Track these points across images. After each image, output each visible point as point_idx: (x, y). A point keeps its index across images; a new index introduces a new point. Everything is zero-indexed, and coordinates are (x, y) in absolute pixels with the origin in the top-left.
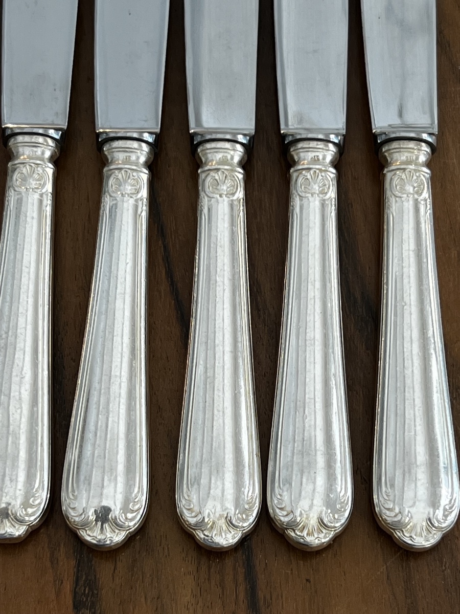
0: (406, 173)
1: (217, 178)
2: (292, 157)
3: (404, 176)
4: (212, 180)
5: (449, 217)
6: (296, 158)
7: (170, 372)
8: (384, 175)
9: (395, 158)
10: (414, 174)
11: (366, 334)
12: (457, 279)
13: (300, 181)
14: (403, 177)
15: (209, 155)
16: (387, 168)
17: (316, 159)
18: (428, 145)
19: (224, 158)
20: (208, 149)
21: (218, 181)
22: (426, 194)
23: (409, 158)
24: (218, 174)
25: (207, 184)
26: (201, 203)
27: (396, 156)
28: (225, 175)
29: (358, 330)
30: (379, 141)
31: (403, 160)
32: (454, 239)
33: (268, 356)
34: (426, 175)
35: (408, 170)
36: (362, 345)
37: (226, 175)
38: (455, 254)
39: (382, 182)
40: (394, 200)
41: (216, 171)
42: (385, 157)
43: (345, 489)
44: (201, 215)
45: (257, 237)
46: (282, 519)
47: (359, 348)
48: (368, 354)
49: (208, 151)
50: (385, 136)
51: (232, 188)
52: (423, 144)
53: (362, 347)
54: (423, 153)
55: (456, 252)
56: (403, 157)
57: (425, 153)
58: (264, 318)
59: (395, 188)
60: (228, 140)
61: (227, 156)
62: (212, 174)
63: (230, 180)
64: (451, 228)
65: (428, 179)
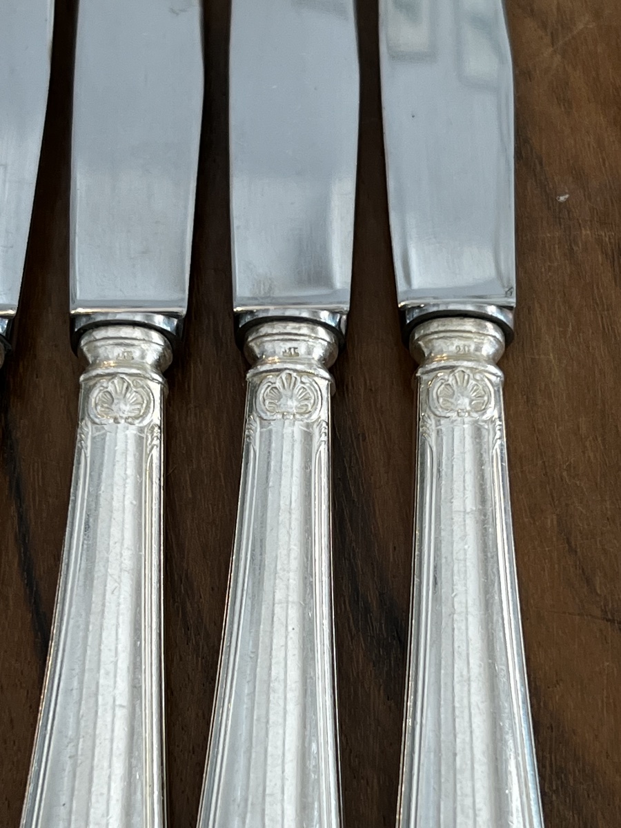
0: (457, 375)
1: (110, 388)
3: (451, 380)
4: (101, 394)
5: (541, 455)
6: (257, 351)
7: (15, 748)
8: (418, 380)
9: (437, 350)
10: (471, 375)
11: (385, 669)
12: (556, 566)
13: (262, 391)
14: (450, 382)
15: (101, 351)
16: (422, 367)
17: (293, 353)
18: (496, 326)
19: (126, 354)
20: (97, 340)
21: (114, 395)
22: (494, 411)
23: (462, 348)
24: (113, 383)
25: (93, 400)
26: (80, 434)
27: (439, 344)
28: (125, 385)
29: (371, 664)
30: (408, 321)
31: (452, 352)
32: (551, 494)
33: (200, 714)
34: (493, 378)
35: (460, 369)
36: (379, 691)
37: (129, 384)
38: (552, 521)
39: (415, 392)
40: (433, 422)
41: (110, 377)
42: (419, 349)
44: (80, 454)
45: (190, 496)
47: (372, 697)
48: (390, 707)
49: (99, 344)
50: (421, 311)
51: (139, 406)
52: (489, 325)
53: (379, 694)
54: (489, 341)
55: (555, 517)
56: (453, 346)
57: (492, 339)
58: (198, 644)
59: (436, 401)
60: (135, 324)
61: (131, 352)
62: (104, 382)
63: (134, 394)
64: (546, 474)
65: (497, 385)
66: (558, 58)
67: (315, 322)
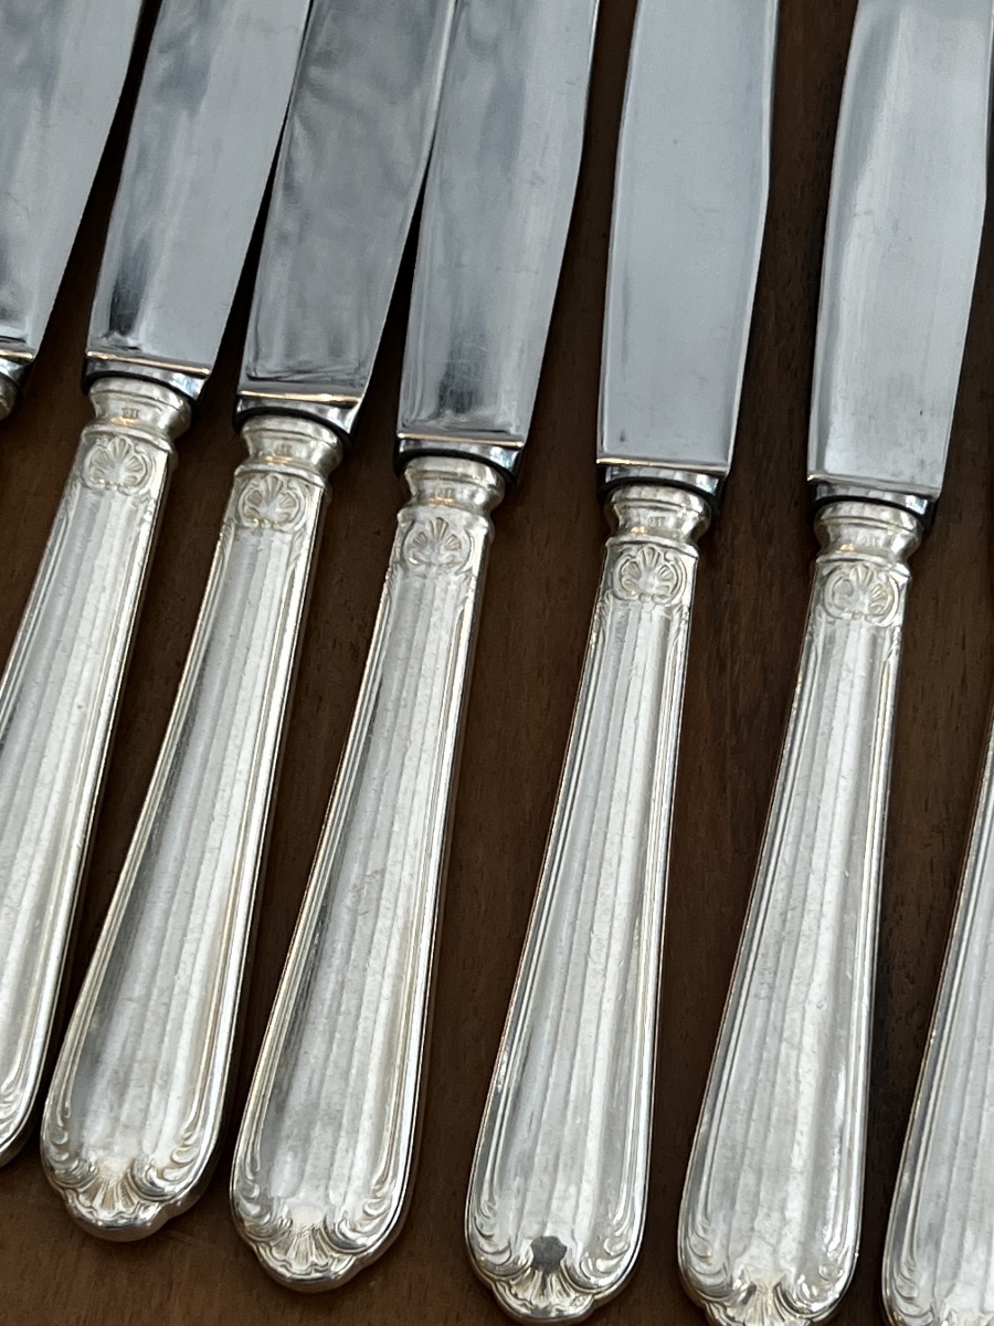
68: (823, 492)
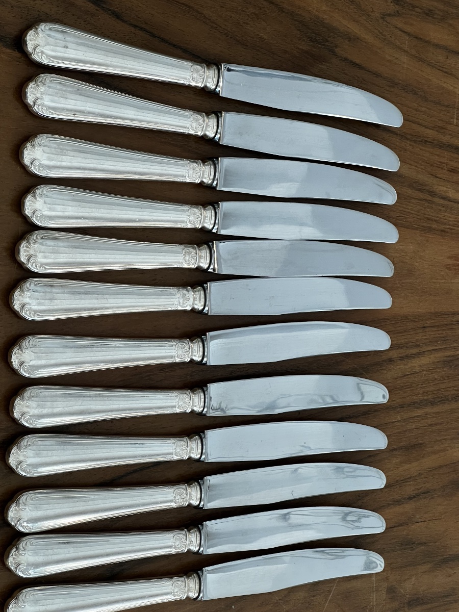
2: (192, 529)
43: (33, 573)
46: (21, 544)
66: (275, 601)
67: (200, 546)
68: (205, 389)
